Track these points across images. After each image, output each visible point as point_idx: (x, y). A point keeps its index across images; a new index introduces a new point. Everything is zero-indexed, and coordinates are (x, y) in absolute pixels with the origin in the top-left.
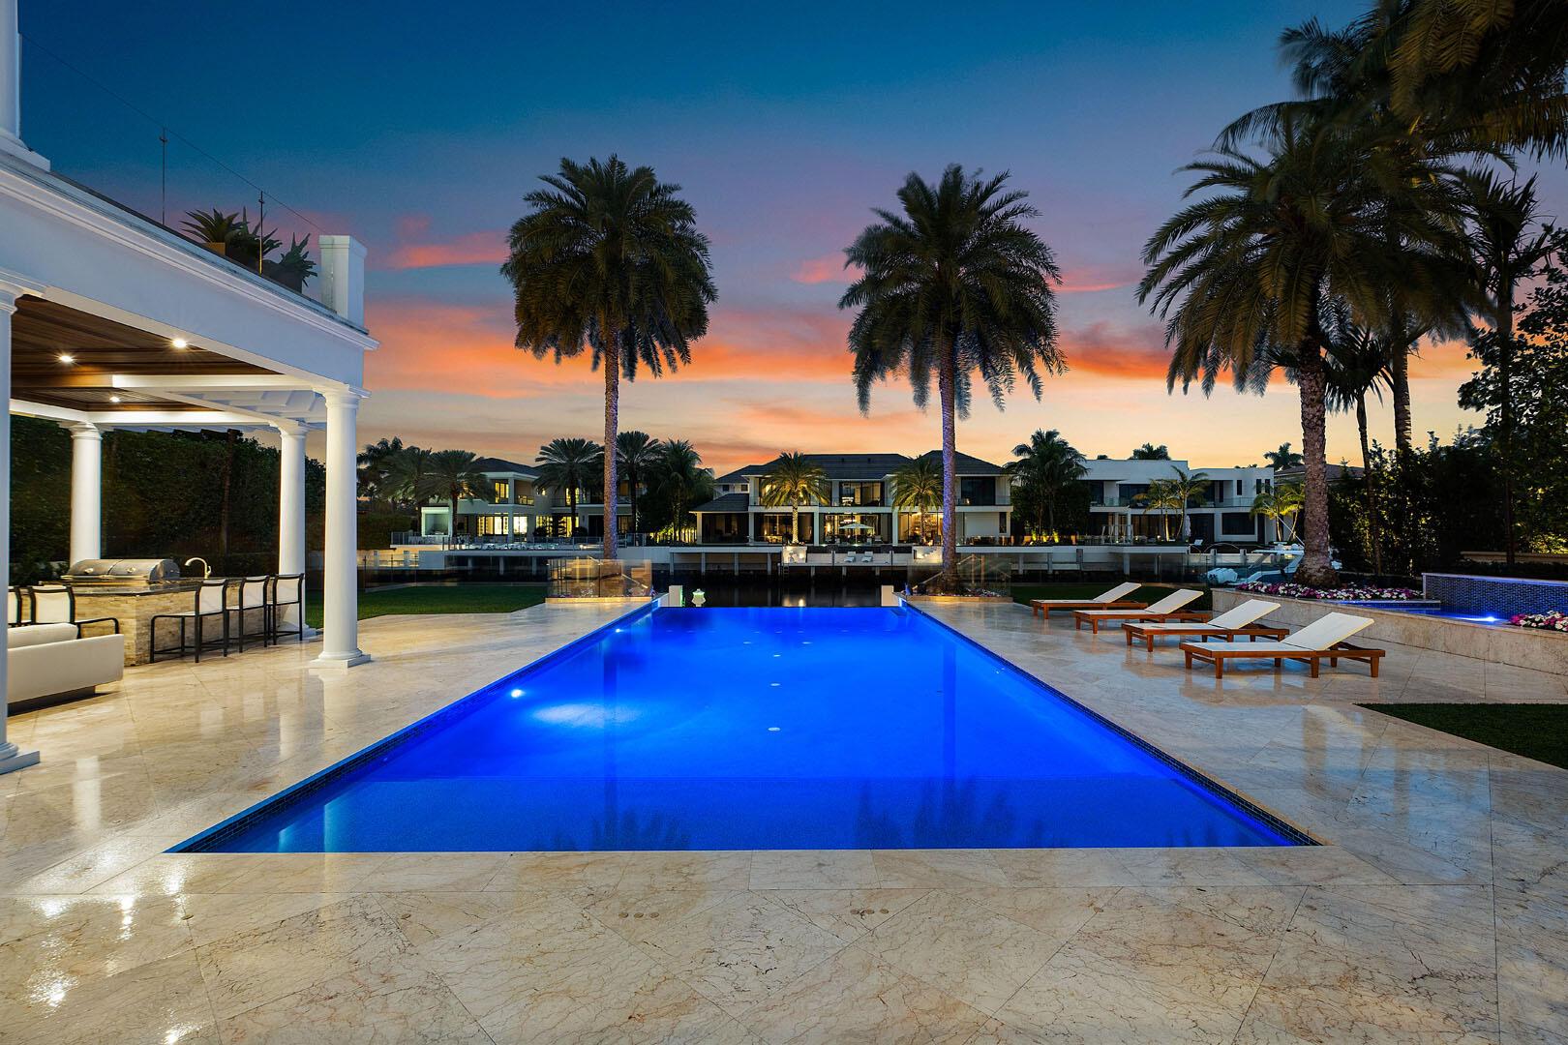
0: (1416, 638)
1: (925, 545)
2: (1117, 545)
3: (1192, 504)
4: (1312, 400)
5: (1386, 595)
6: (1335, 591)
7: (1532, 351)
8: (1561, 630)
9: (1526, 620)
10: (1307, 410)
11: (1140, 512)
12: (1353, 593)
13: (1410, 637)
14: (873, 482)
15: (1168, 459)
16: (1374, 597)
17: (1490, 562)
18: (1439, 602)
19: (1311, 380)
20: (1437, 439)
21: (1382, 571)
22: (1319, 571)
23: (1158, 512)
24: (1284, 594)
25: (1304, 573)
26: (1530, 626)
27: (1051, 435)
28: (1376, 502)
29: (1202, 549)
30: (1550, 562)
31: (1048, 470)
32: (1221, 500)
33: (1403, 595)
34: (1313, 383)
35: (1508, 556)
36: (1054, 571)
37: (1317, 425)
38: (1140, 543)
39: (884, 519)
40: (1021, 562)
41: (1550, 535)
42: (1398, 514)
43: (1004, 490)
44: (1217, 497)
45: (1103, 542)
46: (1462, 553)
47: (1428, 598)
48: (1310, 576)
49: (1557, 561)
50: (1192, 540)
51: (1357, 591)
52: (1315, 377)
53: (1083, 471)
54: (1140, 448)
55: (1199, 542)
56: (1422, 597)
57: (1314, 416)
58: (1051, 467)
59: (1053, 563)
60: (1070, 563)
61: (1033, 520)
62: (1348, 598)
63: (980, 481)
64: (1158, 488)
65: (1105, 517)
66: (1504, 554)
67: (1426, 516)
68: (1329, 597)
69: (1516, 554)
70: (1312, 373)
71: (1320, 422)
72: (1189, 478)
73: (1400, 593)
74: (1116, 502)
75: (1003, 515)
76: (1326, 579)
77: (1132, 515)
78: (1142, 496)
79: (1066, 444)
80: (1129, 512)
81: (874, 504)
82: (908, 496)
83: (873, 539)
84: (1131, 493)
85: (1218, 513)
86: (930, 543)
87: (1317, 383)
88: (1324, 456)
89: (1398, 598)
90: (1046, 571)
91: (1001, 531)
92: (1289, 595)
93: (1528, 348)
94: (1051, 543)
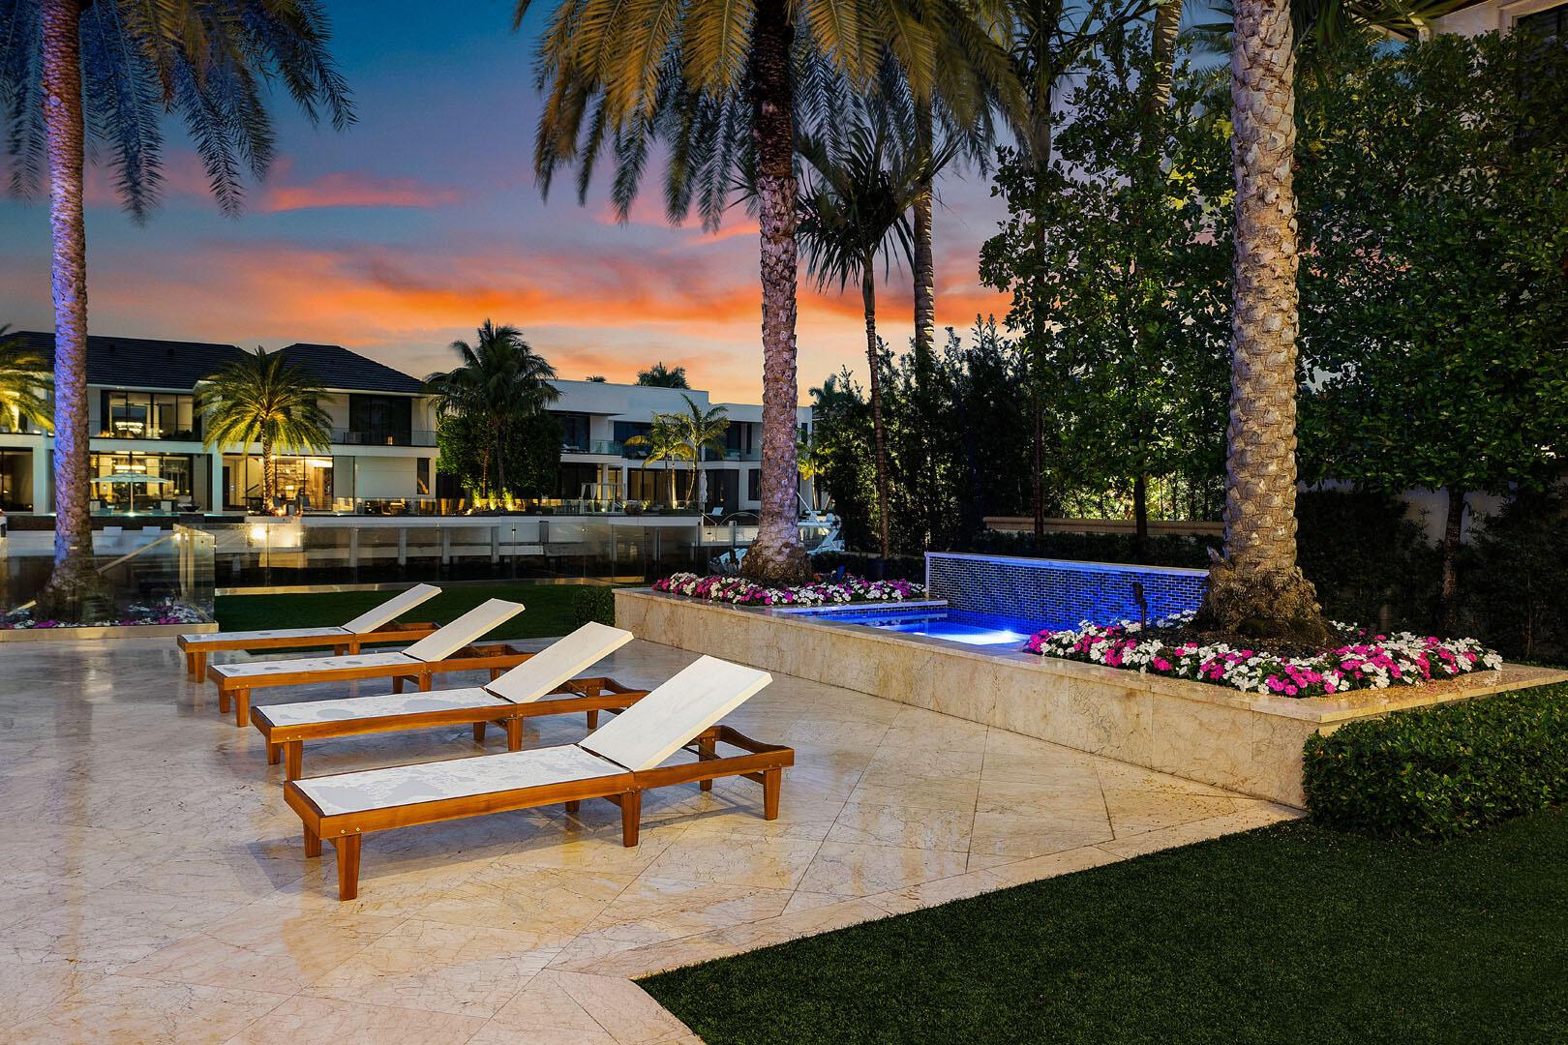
0: (894, 681)
1: (271, 514)
2: (604, 515)
3: (712, 456)
4: (777, 230)
5: (874, 593)
6: (795, 590)
7: (1070, 191)
8: (1098, 662)
9: (1050, 643)
10: (768, 247)
11: (637, 464)
12: (824, 592)
13: (885, 683)
14: (177, 395)
15: (686, 388)
16: (857, 598)
17: (1015, 532)
18: (945, 602)
19: (774, 191)
20: (958, 340)
21: (891, 549)
22: (780, 552)
23: (661, 465)
24: (717, 598)
25: (758, 555)
26: (1055, 655)
27: (506, 333)
28: (885, 438)
29: (720, 521)
30: (1081, 532)
31: (496, 389)
32: (749, 452)
33: (898, 594)
34: (778, 198)
35: (1036, 523)
36: (502, 558)
37: (784, 278)
38: (633, 512)
39: (199, 466)
40: (446, 543)
41: (1082, 491)
42: (914, 459)
43: (428, 418)
44: (744, 445)
45: (582, 510)
46: (985, 519)
47: (932, 597)
48: (766, 561)
49: (1090, 529)
50: (709, 507)
51: (831, 588)
52: (782, 186)
53: (553, 394)
54: (648, 370)
55: (717, 511)
56: (921, 595)
57: (779, 260)
58: (499, 383)
59: (501, 544)
60: (530, 544)
61: (476, 472)
62: (815, 601)
63: (384, 403)
64: (663, 430)
65: (591, 472)
66: (1033, 520)
67: (944, 462)
68: (785, 601)
69: (1046, 520)
70: (777, 178)
71: (786, 273)
72: (703, 415)
73: (893, 590)
74: (605, 449)
75: (423, 464)
76: (791, 565)
77: (630, 470)
78: (638, 440)
79: (526, 348)
80: (626, 464)
81: (185, 437)
82: (235, 422)
83: (174, 504)
84: (631, 435)
85: (744, 468)
86: (281, 511)
87: (784, 198)
88: (794, 337)
89: (890, 598)
90: (489, 557)
91: (420, 491)
92: (725, 600)
93: (1066, 185)
94: (502, 512)
